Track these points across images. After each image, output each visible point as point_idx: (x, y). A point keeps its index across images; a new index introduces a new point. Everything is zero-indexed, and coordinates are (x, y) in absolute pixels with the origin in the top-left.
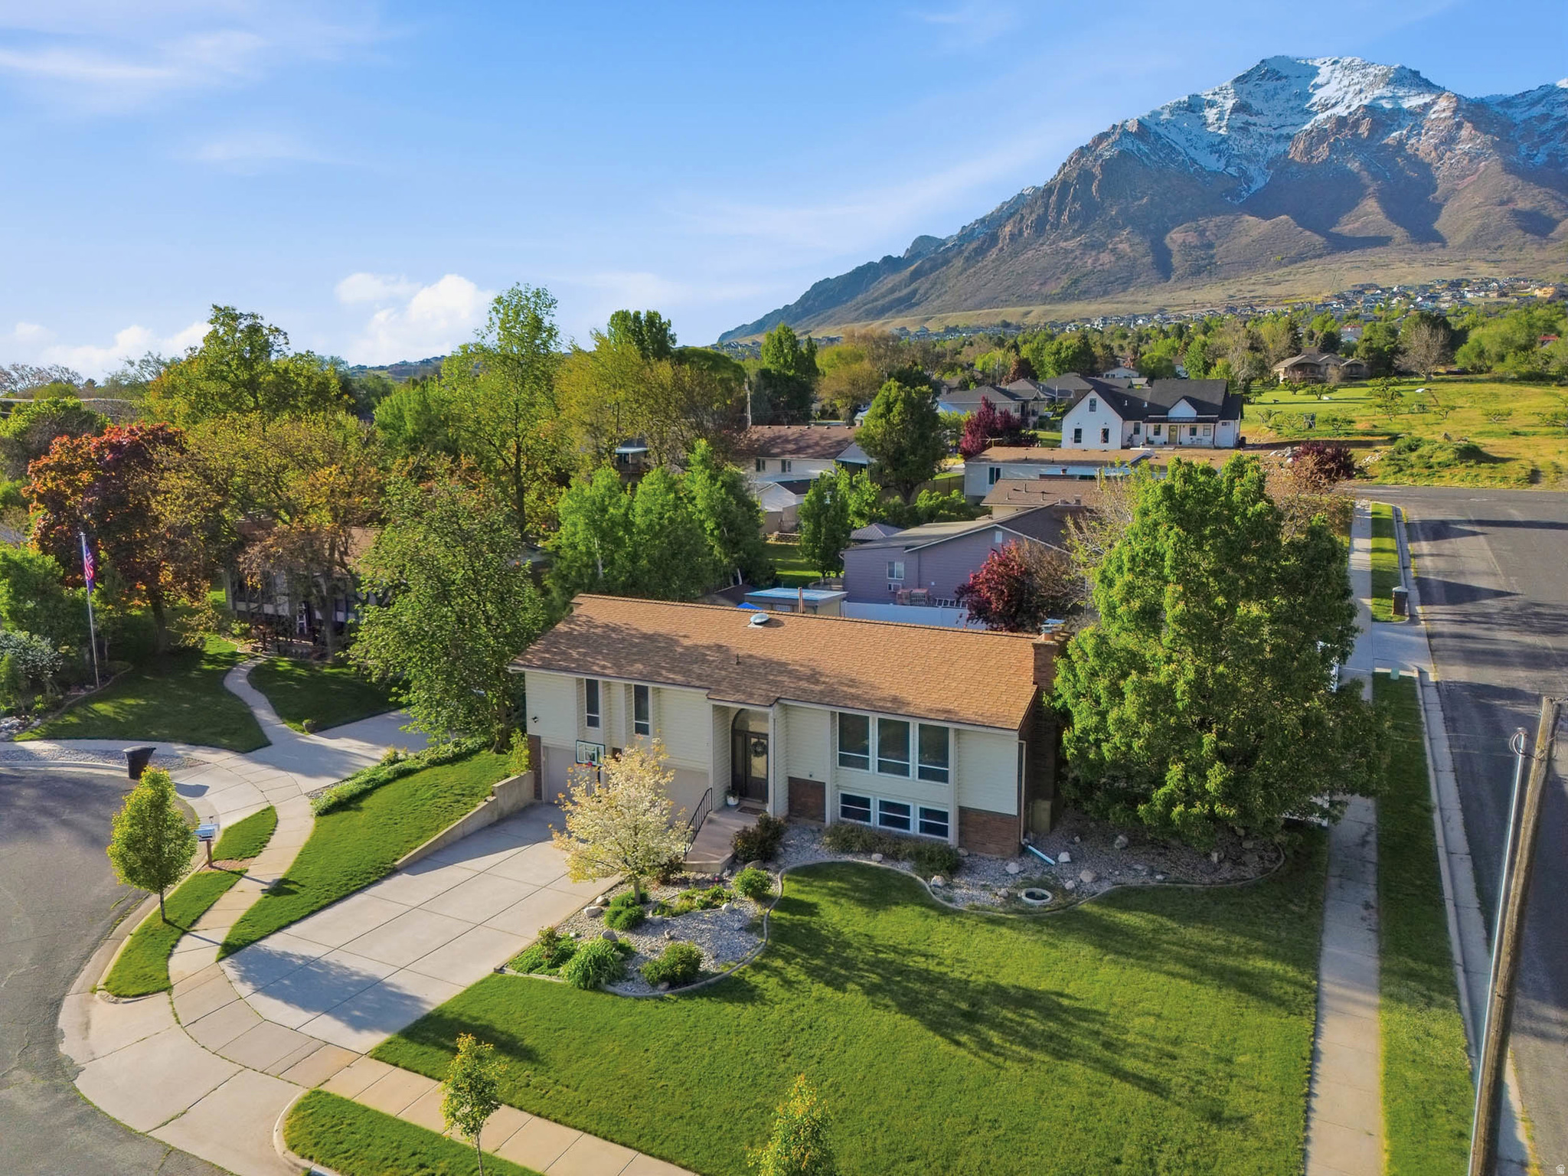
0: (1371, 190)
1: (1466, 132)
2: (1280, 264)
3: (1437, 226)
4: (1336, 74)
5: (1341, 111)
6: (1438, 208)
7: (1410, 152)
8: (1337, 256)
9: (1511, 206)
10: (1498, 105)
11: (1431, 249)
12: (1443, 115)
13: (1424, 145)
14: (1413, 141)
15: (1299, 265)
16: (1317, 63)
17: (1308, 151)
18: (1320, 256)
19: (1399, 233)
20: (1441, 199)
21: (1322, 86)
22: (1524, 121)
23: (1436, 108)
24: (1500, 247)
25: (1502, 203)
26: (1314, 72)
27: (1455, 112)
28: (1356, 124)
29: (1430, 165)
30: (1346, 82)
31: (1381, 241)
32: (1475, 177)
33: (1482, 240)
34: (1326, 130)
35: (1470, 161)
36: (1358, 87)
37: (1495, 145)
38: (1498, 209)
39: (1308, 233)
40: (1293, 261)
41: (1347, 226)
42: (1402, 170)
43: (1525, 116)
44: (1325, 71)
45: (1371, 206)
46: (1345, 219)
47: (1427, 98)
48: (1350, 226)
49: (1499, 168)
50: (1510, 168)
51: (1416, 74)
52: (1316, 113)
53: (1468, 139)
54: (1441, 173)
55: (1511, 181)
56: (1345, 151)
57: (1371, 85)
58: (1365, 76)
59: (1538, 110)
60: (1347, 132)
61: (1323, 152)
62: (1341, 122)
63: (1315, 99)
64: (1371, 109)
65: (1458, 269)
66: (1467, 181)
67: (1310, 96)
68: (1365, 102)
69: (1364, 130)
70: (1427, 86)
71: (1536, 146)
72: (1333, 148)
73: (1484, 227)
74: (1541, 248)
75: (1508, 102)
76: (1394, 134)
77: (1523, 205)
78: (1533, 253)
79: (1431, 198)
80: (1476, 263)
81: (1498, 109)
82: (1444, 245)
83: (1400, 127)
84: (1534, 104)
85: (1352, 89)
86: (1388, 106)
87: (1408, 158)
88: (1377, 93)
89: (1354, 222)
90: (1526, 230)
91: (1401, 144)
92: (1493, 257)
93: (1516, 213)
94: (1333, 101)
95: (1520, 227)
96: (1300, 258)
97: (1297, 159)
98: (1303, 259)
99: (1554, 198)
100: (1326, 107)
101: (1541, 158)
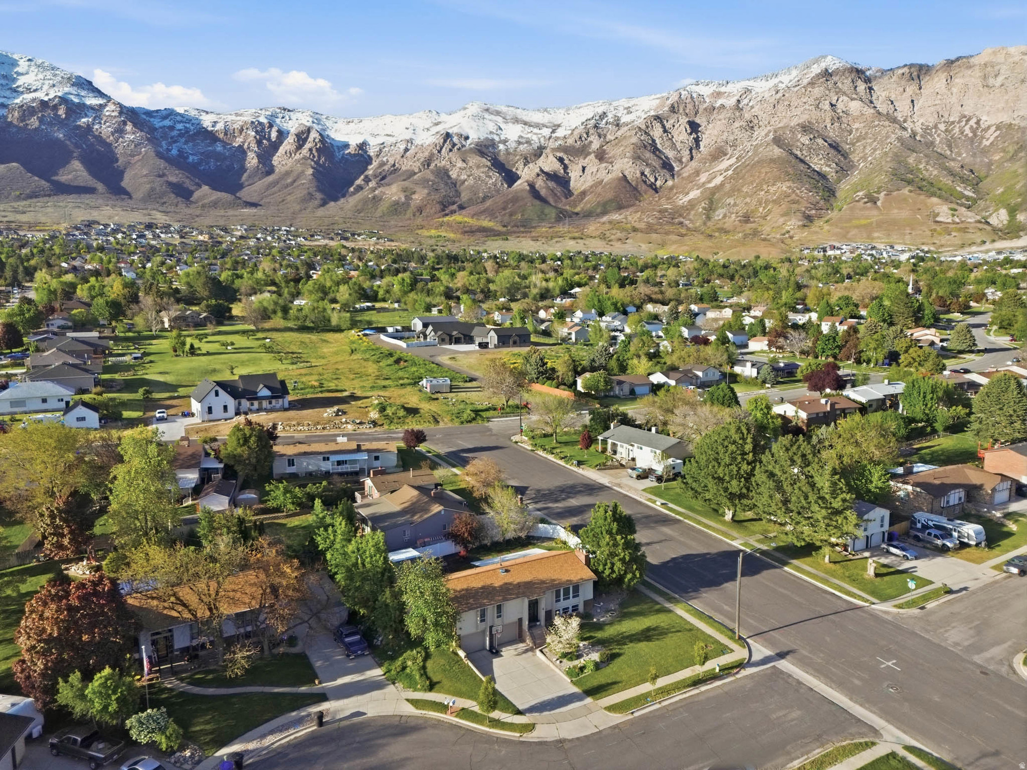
0: (75, 155)
1: (129, 127)
2: (19, 198)
3: (123, 184)
4: (33, 68)
5: (41, 95)
6: (120, 174)
7: (97, 133)
8: (61, 197)
9: (165, 178)
10: (144, 114)
11: (123, 199)
12: (113, 114)
13: (105, 130)
14: (96, 127)
15: (35, 200)
16: (16, 57)
17: (22, 118)
18: (49, 196)
19: (100, 187)
20: (122, 168)
21: (22, 74)
22: (161, 128)
23: (107, 108)
24: (165, 203)
25: (160, 176)
26: (14, 63)
27: (121, 113)
28: (55, 108)
29: (111, 144)
30: (41, 76)
31: (90, 190)
32: (140, 157)
33: (152, 197)
34: (33, 107)
35: (135, 146)
36: (51, 82)
37: (148, 139)
38: (158, 179)
39: (36, 178)
40: (30, 197)
41: (64, 177)
42: (92, 144)
43: (161, 124)
44: (23, 66)
45: (76, 165)
46: (61, 171)
47: (101, 101)
48: (65, 177)
49: (153, 154)
50: (160, 155)
51: (90, 83)
52: (22, 93)
53: (131, 134)
54: (119, 151)
55: (162, 164)
56: (50, 124)
57: (60, 83)
58: (55, 75)
59: (167, 123)
60: (49, 113)
61: (34, 122)
62: (44, 104)
63: (19, 83)
64: (64, 100)
65: (145, 215)
66: (136, 158)
67: (14, 80)
68: (60, 94)
69: (62, 112)
70: (99, 93)
71: (170, 144)
72: (41, 120)
73: (153, 189)
74: (187, 206)
75: (149, 113)
76: (83, 120)
77: (173, 179)
78: (185, 210)
79: (115, 165)
80: (154, 212)
81: (144, 117)
82: (131, 198)
83: (86, 116)
84: (165, 118)
85: (47, 82)
86: (76, 100)
87: (95, 137)
88: (67, 90)
89: (69, 173)
90: (178, 195)
91: (89, 128)
92: (164, 209)
93: (170, 184)
94: (34, 88)
95: (174, 193)
96: (33, 195)
97: (15, 122)
98: (36, 197)
99: (188, 177)
100: (29, 90)
101: (174, 152)
